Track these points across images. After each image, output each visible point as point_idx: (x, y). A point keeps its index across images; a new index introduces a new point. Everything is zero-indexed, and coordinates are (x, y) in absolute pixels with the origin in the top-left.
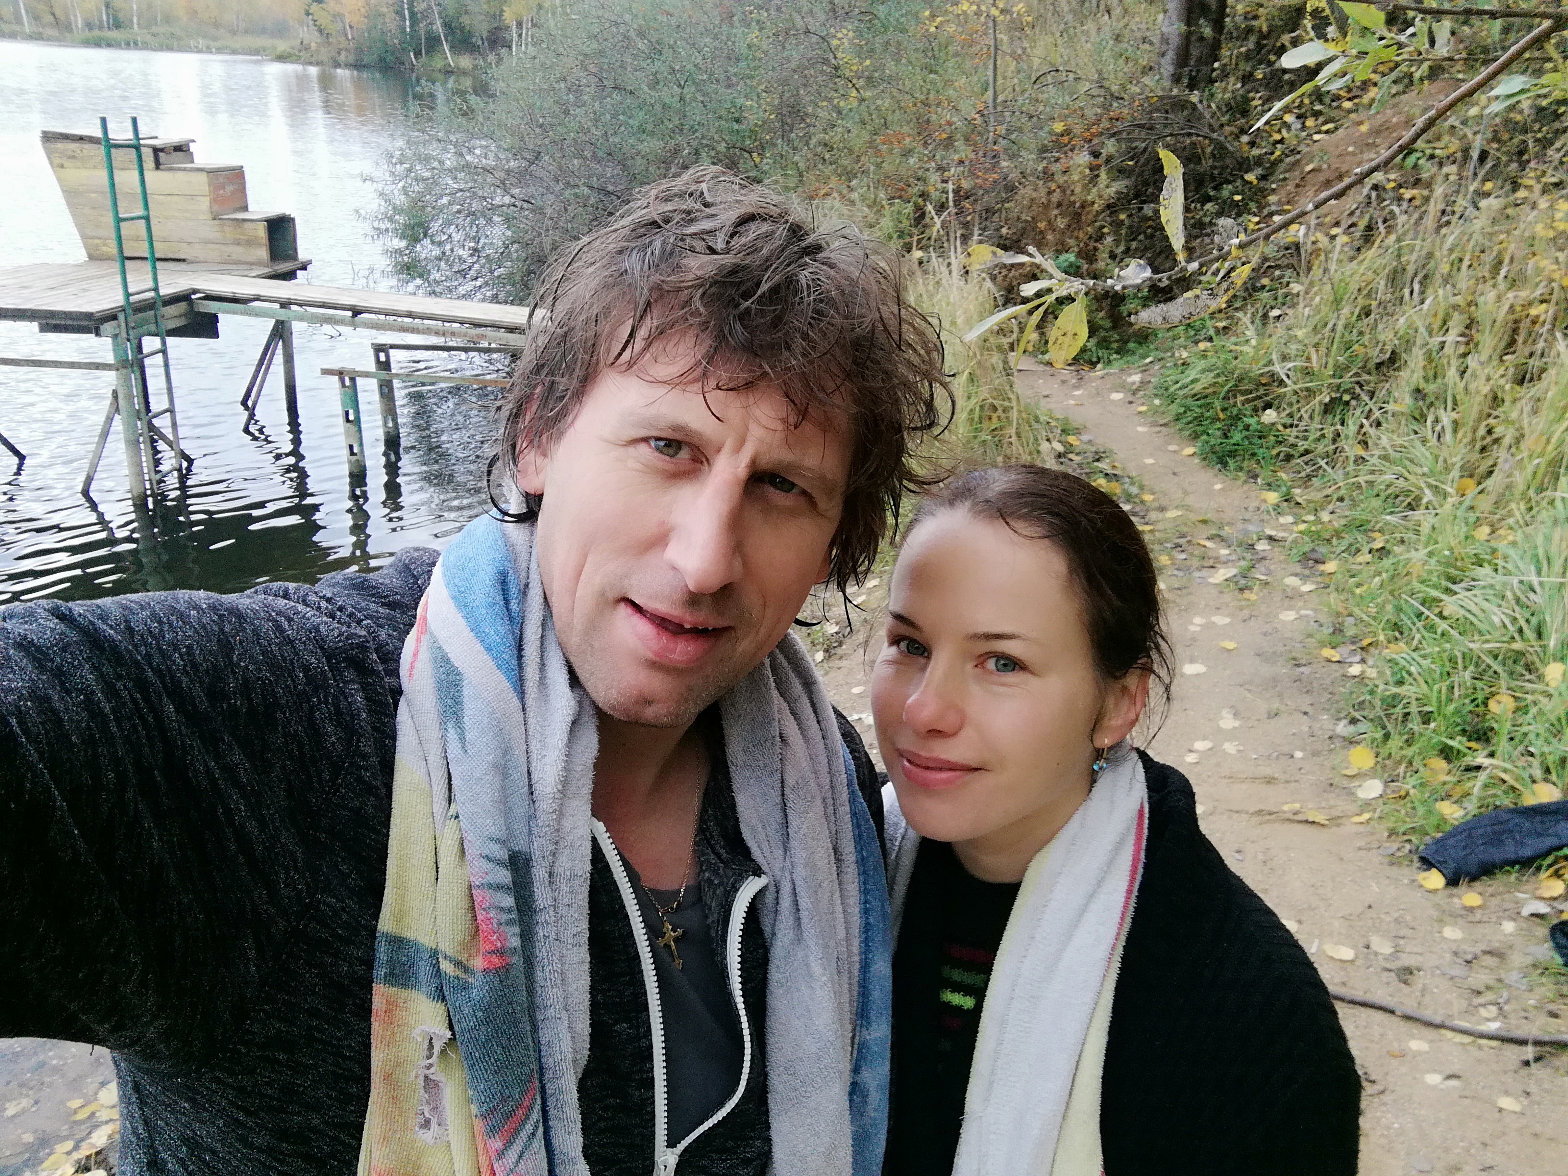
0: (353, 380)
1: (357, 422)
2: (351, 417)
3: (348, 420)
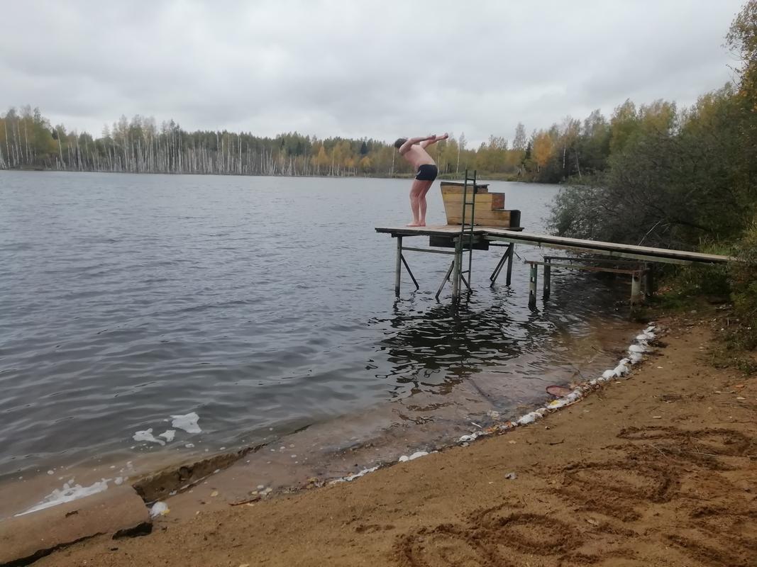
0: (536, 266)
1: (535, 282)
2: (533, 280)
3: (531, 281)
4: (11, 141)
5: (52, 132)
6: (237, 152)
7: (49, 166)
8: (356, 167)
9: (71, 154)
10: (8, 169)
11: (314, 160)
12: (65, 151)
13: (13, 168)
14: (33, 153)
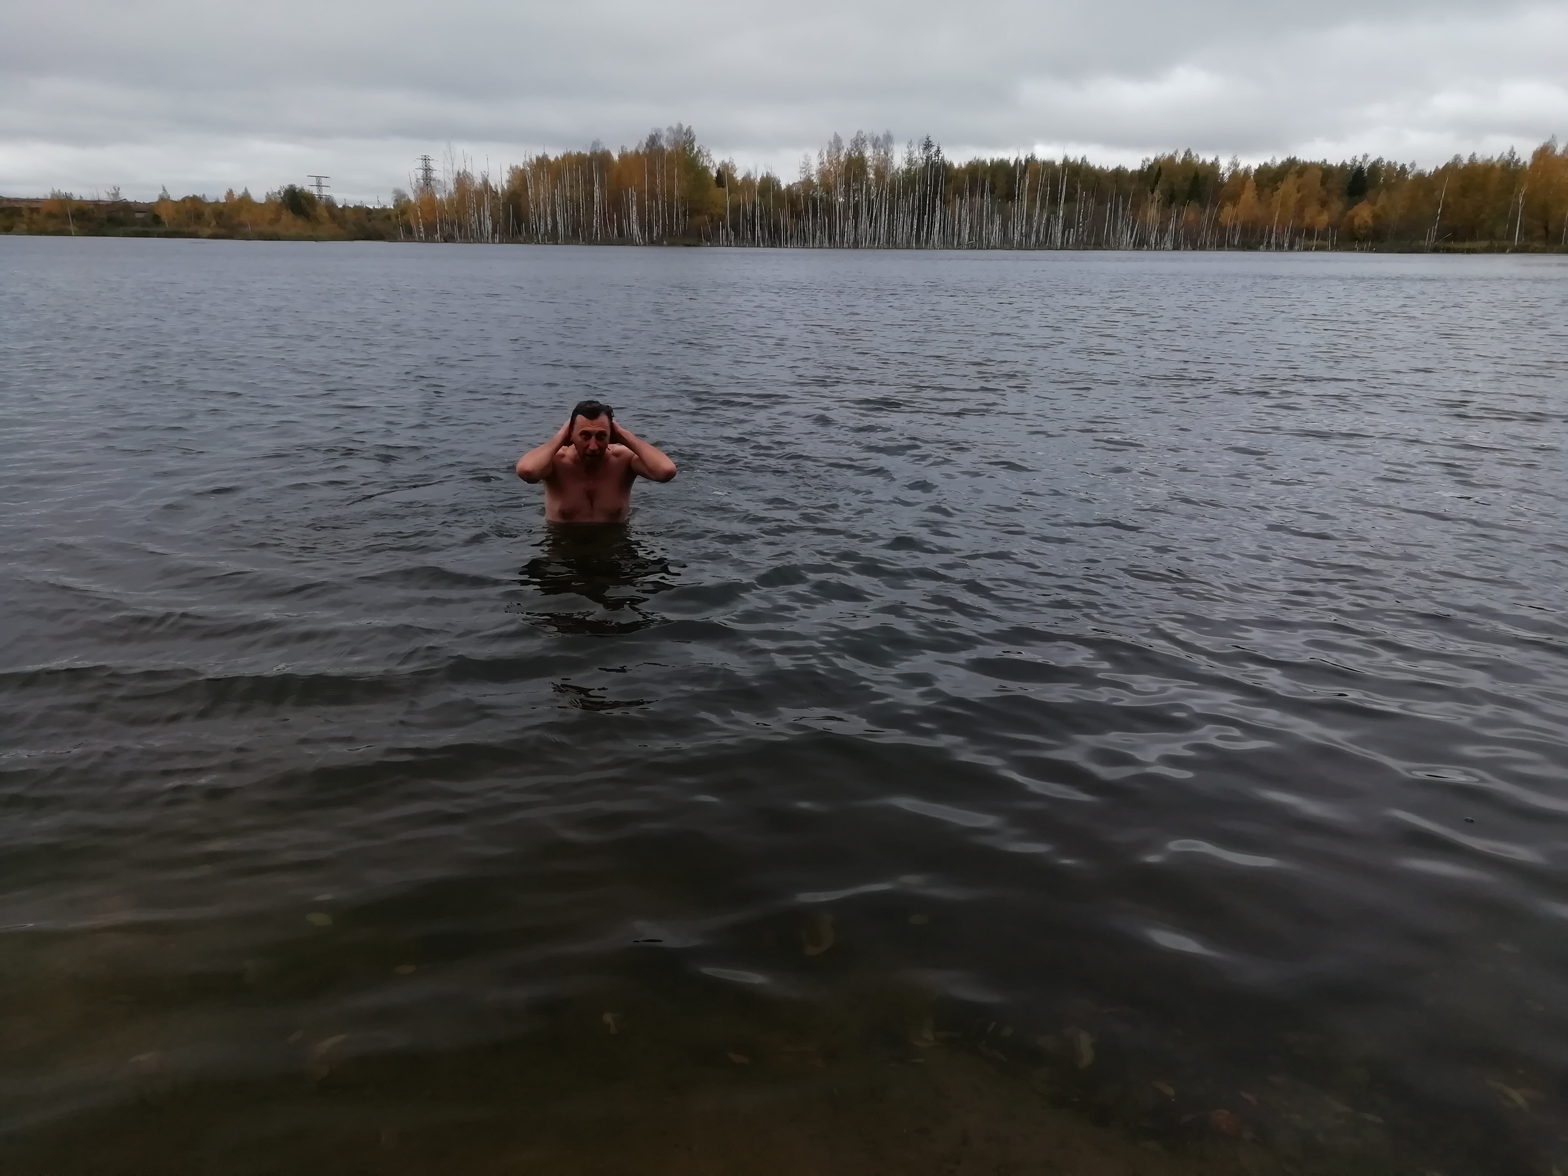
4: (653, 196)
5: (715, 175)
6: (1054, 201)
7: (708, 239)
8: (1334, 226)
9: (745, 214)
10: (645, 245)
12: (735, 209)
13: (652, 243)
14: (685, 215)
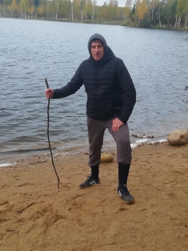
8: (35, 13)
11: (9, 8)
